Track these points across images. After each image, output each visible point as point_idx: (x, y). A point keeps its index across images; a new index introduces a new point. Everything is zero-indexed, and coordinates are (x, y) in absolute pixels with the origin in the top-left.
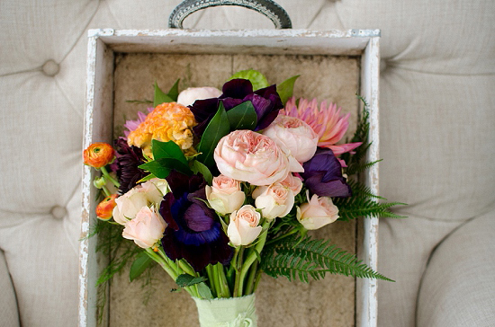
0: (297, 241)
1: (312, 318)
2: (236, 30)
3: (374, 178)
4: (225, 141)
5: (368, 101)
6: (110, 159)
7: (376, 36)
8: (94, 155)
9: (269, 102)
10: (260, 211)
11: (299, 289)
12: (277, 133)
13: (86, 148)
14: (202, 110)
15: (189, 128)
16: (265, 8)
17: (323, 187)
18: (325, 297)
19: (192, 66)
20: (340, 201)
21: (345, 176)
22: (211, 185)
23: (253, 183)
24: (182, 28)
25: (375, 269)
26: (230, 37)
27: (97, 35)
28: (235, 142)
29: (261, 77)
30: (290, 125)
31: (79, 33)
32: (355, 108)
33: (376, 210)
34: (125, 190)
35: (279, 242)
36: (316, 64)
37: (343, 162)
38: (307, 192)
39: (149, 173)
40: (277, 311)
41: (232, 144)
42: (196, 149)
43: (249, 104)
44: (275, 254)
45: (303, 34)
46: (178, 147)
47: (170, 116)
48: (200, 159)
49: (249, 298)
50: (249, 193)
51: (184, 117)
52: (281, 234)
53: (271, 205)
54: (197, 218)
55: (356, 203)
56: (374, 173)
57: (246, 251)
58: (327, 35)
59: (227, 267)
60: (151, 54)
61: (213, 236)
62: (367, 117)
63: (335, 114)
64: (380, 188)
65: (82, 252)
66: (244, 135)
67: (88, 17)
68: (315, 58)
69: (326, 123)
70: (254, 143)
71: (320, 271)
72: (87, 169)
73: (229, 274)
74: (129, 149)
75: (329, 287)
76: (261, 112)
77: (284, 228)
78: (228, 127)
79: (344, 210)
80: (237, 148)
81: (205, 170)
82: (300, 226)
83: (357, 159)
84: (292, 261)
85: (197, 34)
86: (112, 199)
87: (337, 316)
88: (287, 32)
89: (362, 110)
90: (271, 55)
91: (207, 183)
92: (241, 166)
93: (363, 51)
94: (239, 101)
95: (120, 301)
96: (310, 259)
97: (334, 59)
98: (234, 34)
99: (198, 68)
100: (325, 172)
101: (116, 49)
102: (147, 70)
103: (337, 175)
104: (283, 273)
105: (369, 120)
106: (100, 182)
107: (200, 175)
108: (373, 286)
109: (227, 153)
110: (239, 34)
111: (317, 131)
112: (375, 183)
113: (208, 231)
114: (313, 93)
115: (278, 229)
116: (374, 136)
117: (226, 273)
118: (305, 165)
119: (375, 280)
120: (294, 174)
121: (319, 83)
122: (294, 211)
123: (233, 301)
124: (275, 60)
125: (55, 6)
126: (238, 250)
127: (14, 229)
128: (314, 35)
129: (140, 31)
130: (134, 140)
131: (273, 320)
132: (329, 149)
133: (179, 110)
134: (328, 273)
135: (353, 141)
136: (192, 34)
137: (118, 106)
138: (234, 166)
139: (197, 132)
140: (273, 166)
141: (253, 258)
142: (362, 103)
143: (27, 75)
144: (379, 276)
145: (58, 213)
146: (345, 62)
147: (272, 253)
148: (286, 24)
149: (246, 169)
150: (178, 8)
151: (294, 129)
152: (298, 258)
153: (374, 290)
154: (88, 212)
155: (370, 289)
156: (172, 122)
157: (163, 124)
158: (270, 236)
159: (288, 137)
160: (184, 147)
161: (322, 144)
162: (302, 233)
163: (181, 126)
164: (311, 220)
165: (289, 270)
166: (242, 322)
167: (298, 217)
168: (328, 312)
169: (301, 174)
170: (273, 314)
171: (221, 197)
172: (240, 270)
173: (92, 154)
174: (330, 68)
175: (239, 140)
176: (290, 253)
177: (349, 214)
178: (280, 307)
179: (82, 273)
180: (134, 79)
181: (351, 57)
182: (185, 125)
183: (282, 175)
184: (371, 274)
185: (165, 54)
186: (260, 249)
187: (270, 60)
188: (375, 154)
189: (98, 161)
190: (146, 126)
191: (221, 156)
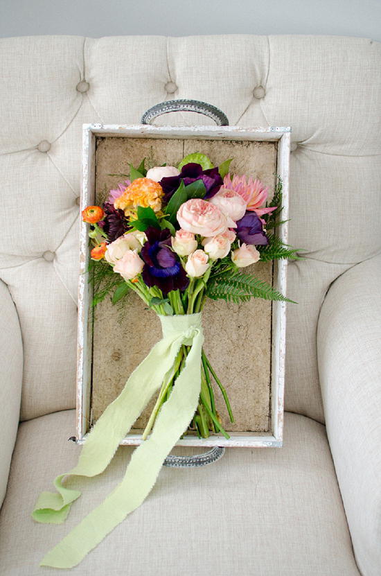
0: (231, 275)
1: (240, 333)
2: (190, 126)
3: (285, 232)
4: (184, 206)
5: (282, 177)
6: (101, 217)
7: (288, 132)
8: (90, 215)
9: (214, 180)
10: (208, 254)
11: (231, 312)
12: (218, 201)
13: (83, 210)
14: (169, 186)
15: (159, 197)
16: (210, 113)
17: (250, 238)
18: (250, 318)
19: (154, 148)
20: (261, 248)
21: (265, 230)
22: (174, 236)
23: (202, 235)
24: (150, 124)
25: (284, 294)
26: (185, 131)
27: (90, 128)
28: (191, 208)
29: (206, 158)
30: (228, 195)
31: (69, 122)
32: (273, 180)
33: (286, 254)
34: (112, 239)
35: (218, 276)
36: (245, 147)
37: (263, 221)
38: (239, 241)
39: (132, 227)
40: (215, 328)
41: (189, 208)
42: (164, 212)
43: (200, 182)
44: (216, 284)
45: (237, 130)
46: (153, 210)
47: (145, 188)
48: (167, 218)
49: (197, 315)
50: (200, 242)
51: (155, 189)
52: (220, 270)
53: (215, 250)
54: (164, 258)
55: (272, 249)
56: (284, 228)
57: (197, 281)
58: (253, 131)
59: (182, 292)
60: (123, 138)
61: (174, 271)
62: (281, 189)
63: (259, 187)
64: (289, 239)
65: (80, 283)
66: (197, 203)
67: (76, 110)
68: (244, 143)
69: (252, 193)
70: (204, 208)
71: (247, 296)
72: (84, 225)
73: (184, 298)
74: (115, 211)
75: (253, 310)
76: (209, 187)
77: (222, 266)
78: (186, 197)
79: (263, 254)
80: (193, 212)
81: (171, 227)
82: (233, 265)
83: (274, 218)
84: (228, 289)
85: (162, 129)
86: (102, 245)
87: (259, 331)
88: (225, 128)
89: (278, 183)
90: (212, 141)
91: (171, 235)
92: (196, 224)
93: (279, 139)
94: (194, 179)
95: (101, 321)
96: (240, 288)
97: (258, 144)
98: (188, 129)
99: (158, 149)
100: (251, 228)
101: (98, 135)
102: (120, 150)
103: (260, 230)
104: (221, 297)
105: (282, 191)
106: (93, 234)
107: (167, 229)
108: (283, 307)
109: (187, 214)
110: (192, 129)
111: (246, 199)
112: (285, 236)
113: (171, 268)
114: (243, 169)
115: (217, 267)
116: (285, 203)
117: (181, 298)
118: (237, 222)
119: (285, 302)
120: (230, 229)
121: (247, 162)
122: (230, 254)
123: (186, 317)
124: (215, 144)
125: (52, 102)
126: (192, 280)
127: (17, 268)
128: (244, 131)
129: (120, 126)
130: (118, 204)
131: (212, 334)
132: (253, 212)
133: (151, 184)
134: (252, 298)
135: (271, 206)
136: (158, 129)
137: (99, 177)
138: (191, 223)
139: (165, 200)
140: (217, 223)
141: (201, 287)
142: (278, 179)
143: (28, 153)
144: (288, 300)
145: (49, 256)
146: (266, 146)
147: (214, 283)
148: (225, 123)
149: (199, 226)
150: (149, 111)
151: (230, 198)
152: (232, 287)
153: (284, 309)
154: (85, 254)
155: (281, 308)
156: (147, 193)
157: (142, 194)
158: (213, 271)
159: (226, 204)
160: (155, 210)
161: (249, 208)
162: (235, 269)
163: (153, 195)
164: (241, 260)
165: (225, 295)
166: (193, 331)
167: (232, 259)
168: (252, 328)
169: (235, 229)
170: (212, 329)
171: (181, 244)
172: (192, 295)
173: (89, 213)
174: (255, 150)
175: (194, 206)
176: (227, 283)
177: (267, 257)
178: (217, 325)
179: (80, 298)
180: (110, 157)
181: (270, 142)
182: (156, 195)
183: (223, 230)
184: (282, 298)
185: (133, 138)
186: (206, 280)
187: (211, 144)
188: (286, 215)
189: (93, 219)
190: (128, 195)
191: (182, 216)
